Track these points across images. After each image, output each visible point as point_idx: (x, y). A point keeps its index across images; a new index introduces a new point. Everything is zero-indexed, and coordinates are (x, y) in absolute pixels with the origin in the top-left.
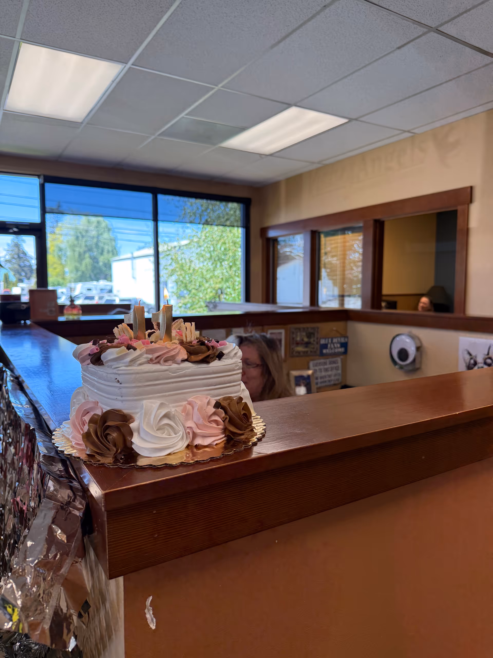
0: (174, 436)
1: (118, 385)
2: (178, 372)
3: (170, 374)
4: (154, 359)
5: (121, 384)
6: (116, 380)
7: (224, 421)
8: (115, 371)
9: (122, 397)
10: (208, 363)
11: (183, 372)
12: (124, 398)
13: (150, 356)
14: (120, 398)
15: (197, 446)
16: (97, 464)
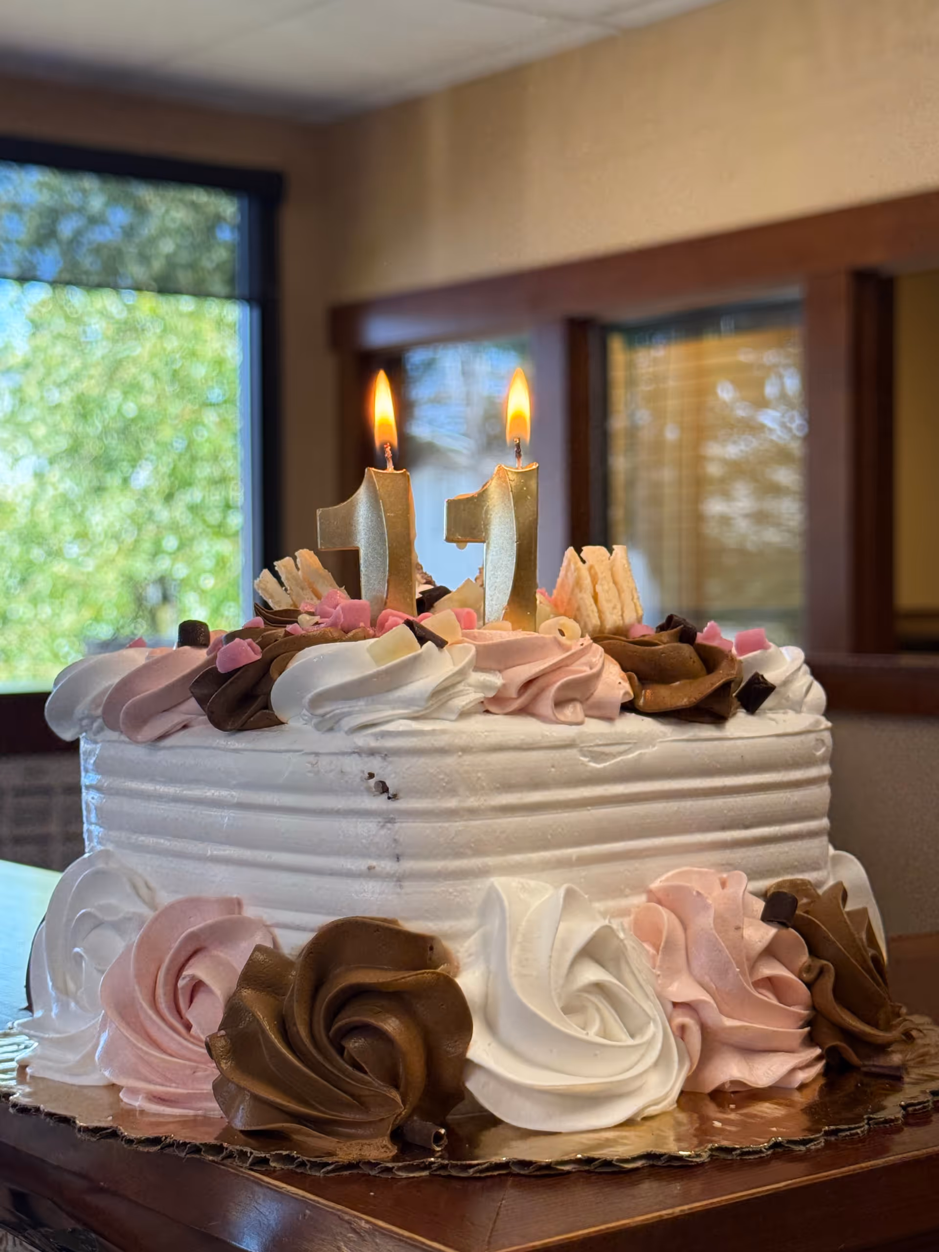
0: (630, 1042)
1: (380, 803)
2: (614, 756)
3: (583, 764)
4: (513, 692)
5: (394, 797)
6: (372, 782)
7: (809, 985)
8: (363, 740)
9: (398, 858)
10: (719, 718)
11: (630, 756)
12: (408, 865)
13: (496, 680)
14: (387, 865)
15: (719, 1096)
16: (327, 1164)
